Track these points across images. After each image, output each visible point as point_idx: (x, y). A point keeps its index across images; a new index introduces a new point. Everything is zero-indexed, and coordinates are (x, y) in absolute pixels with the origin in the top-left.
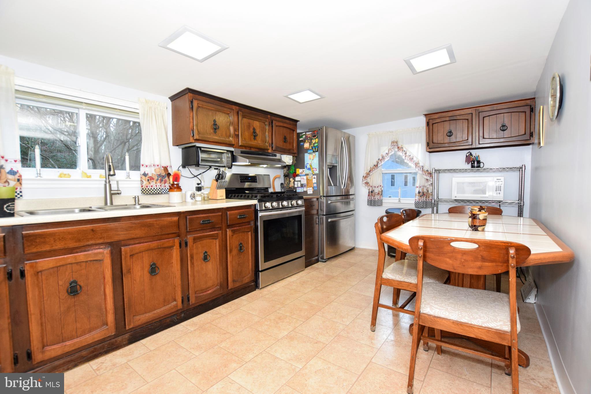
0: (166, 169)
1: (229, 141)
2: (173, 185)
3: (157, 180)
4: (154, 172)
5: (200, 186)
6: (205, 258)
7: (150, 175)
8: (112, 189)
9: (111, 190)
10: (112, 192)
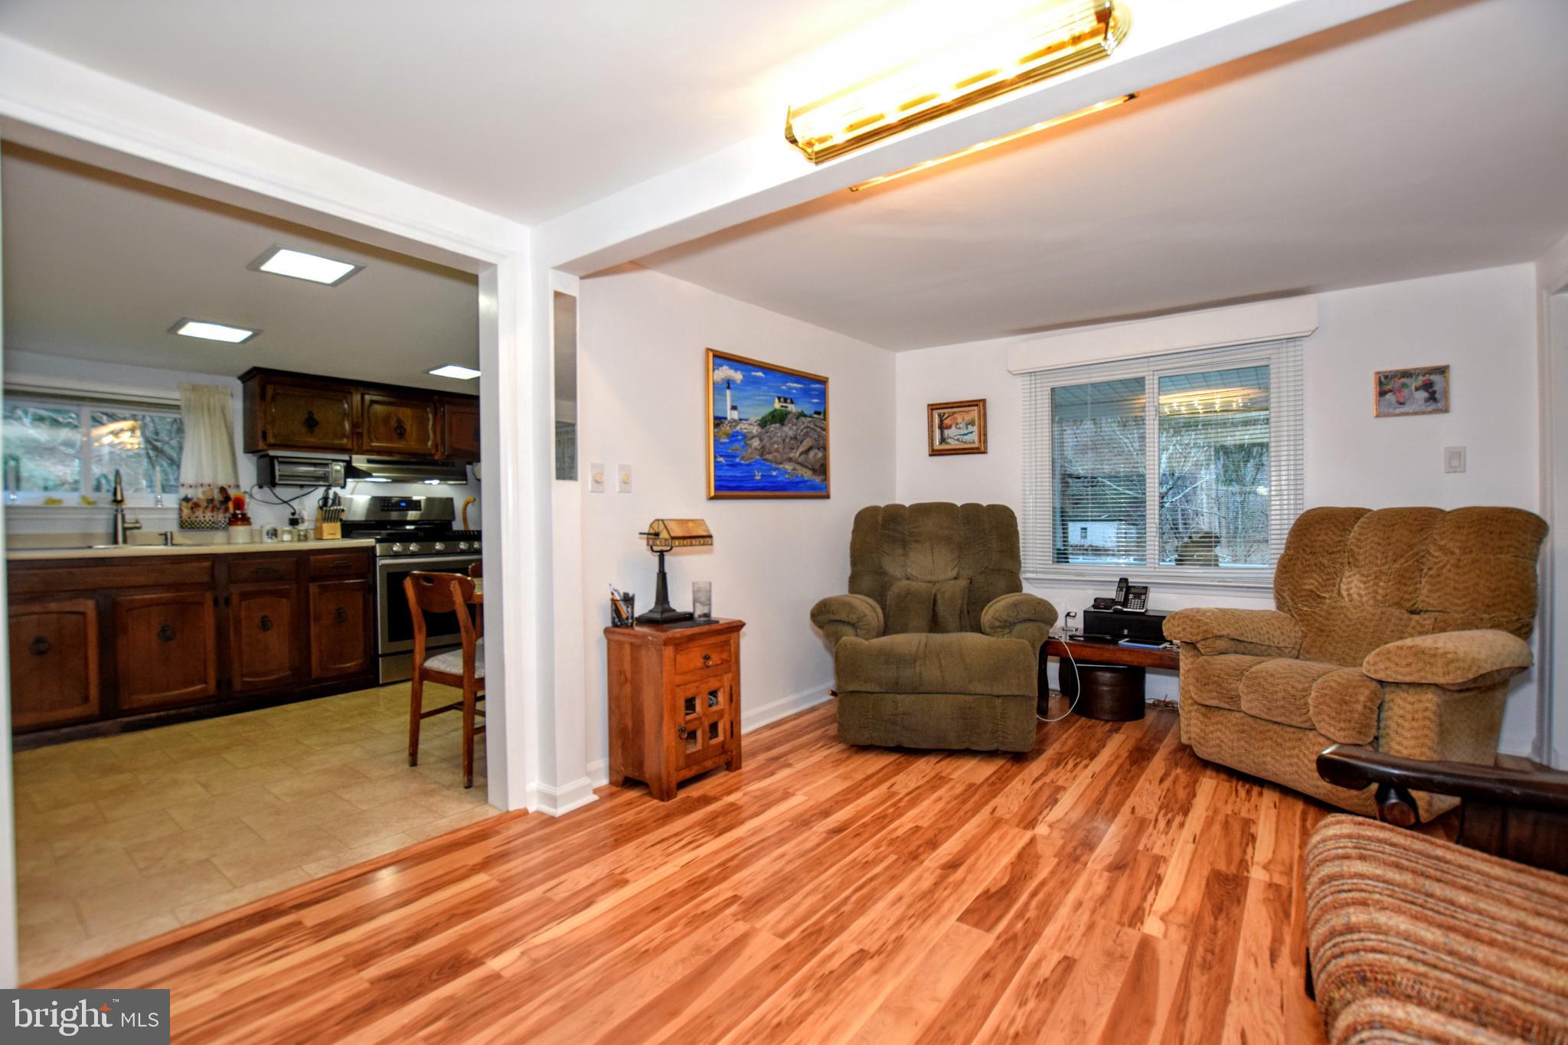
0: (223, 490)
1: (340, 444)
2: (235, 515)
3: (207, 507)
4: (201, 496)
5: (296, 516)
6: (265, 625)
7: (195, 500)
8: (127, 521)
9: (124, 521)
10: (126, 525)
